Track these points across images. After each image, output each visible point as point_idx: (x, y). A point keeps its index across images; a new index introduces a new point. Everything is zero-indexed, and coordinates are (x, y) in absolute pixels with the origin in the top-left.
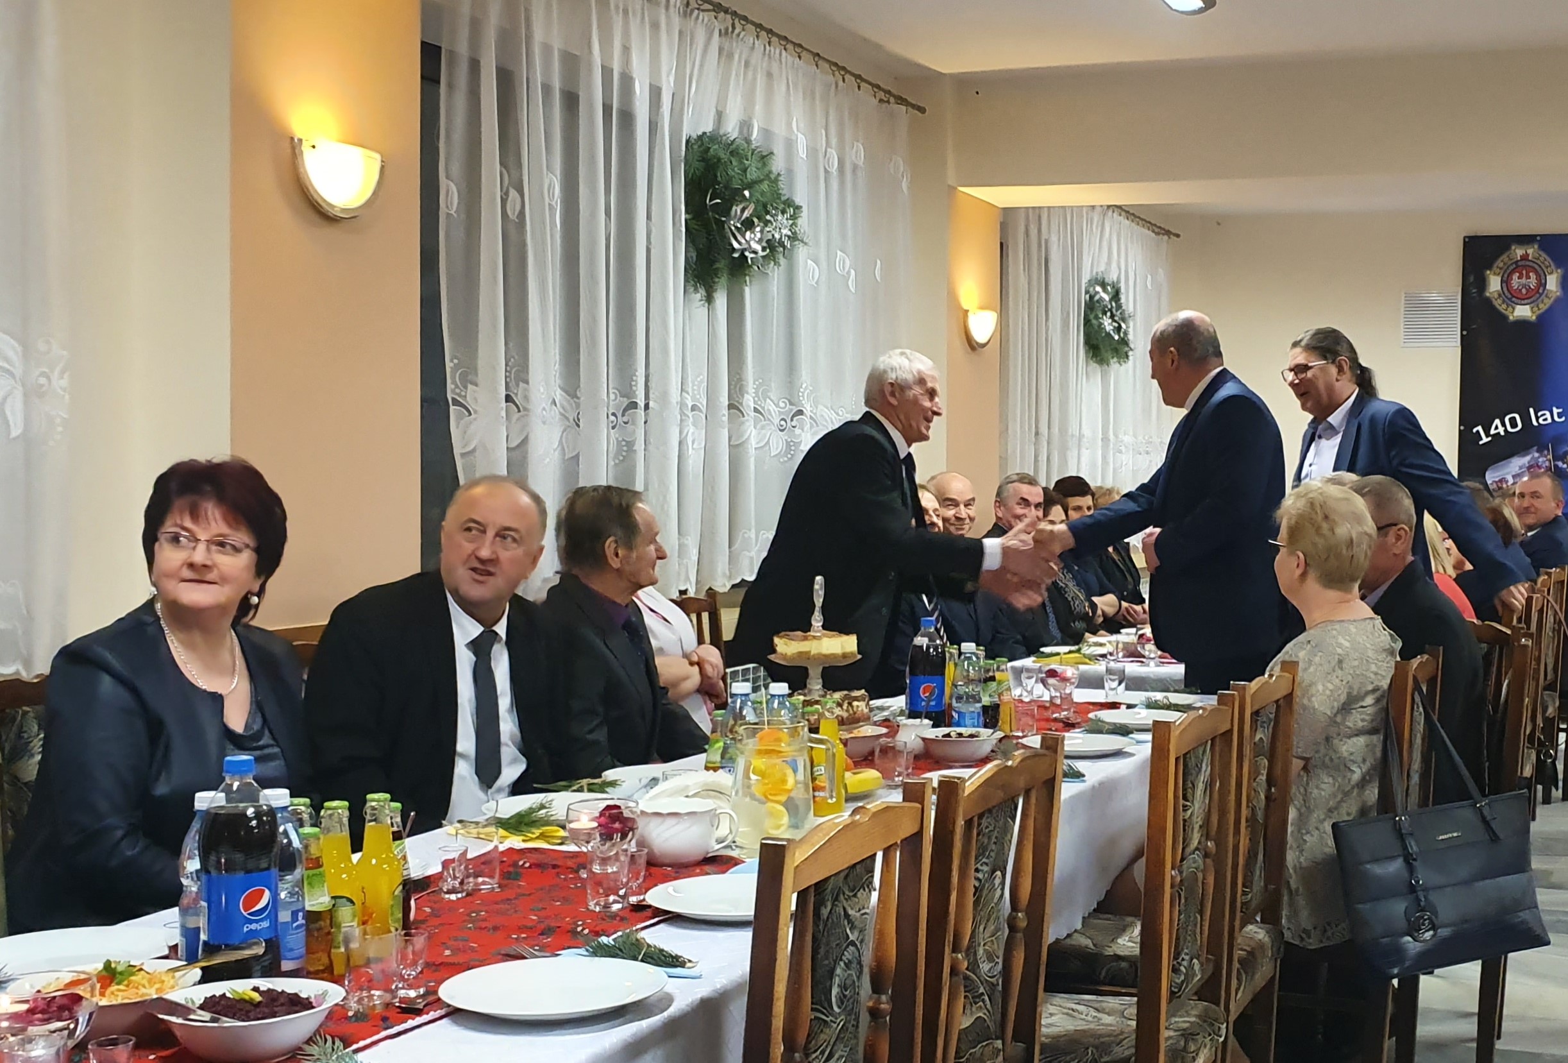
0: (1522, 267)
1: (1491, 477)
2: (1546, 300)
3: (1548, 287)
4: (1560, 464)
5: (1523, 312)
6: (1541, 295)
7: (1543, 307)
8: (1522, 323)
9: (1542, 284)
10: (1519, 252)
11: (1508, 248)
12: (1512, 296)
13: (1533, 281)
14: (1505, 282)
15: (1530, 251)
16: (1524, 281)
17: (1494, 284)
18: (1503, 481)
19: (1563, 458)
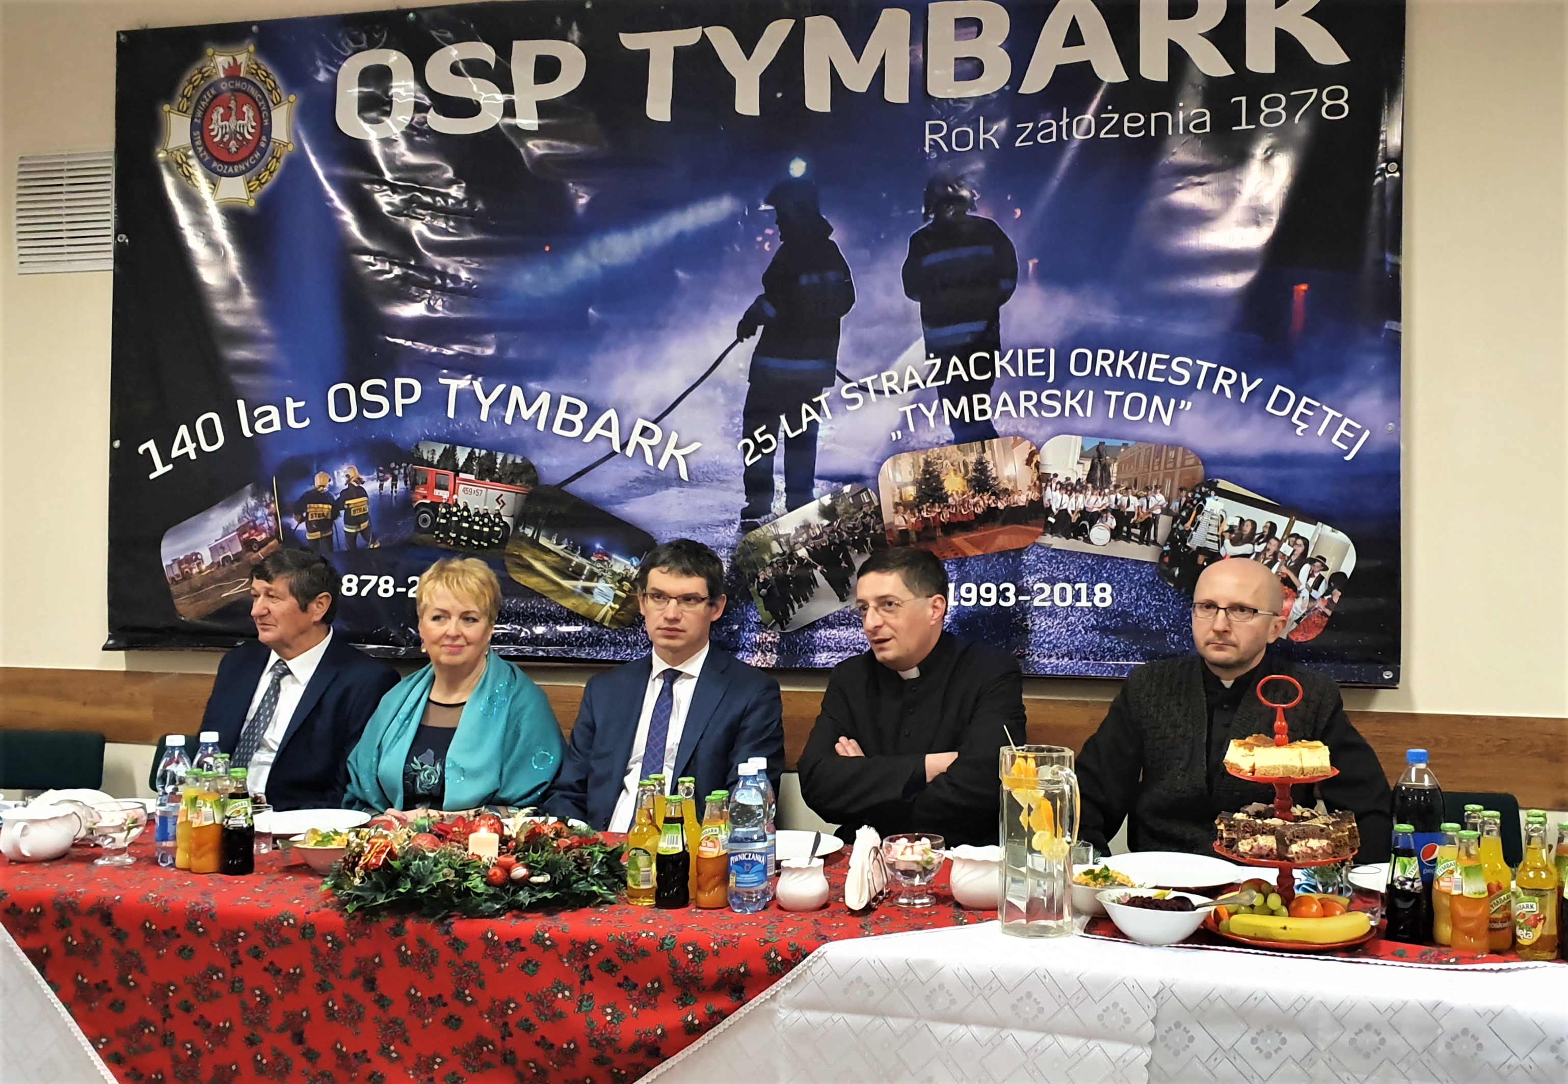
0: (231, 91)
1: (170, 552)
2: (273, 164)
3: (274, 135)
4: (293, 522)
5: (232, 191)
6: (263, 152)
7: (269, 180)
9: (264, 129)
10: (221, 61)
11: (201, 54)
12: (215, 160)
13: (248, 124)
14: (199, 128)
15: (242, 58)
16: (233, 124)
17: (178, 131)
18: (193, 559)
19: (299, 509)
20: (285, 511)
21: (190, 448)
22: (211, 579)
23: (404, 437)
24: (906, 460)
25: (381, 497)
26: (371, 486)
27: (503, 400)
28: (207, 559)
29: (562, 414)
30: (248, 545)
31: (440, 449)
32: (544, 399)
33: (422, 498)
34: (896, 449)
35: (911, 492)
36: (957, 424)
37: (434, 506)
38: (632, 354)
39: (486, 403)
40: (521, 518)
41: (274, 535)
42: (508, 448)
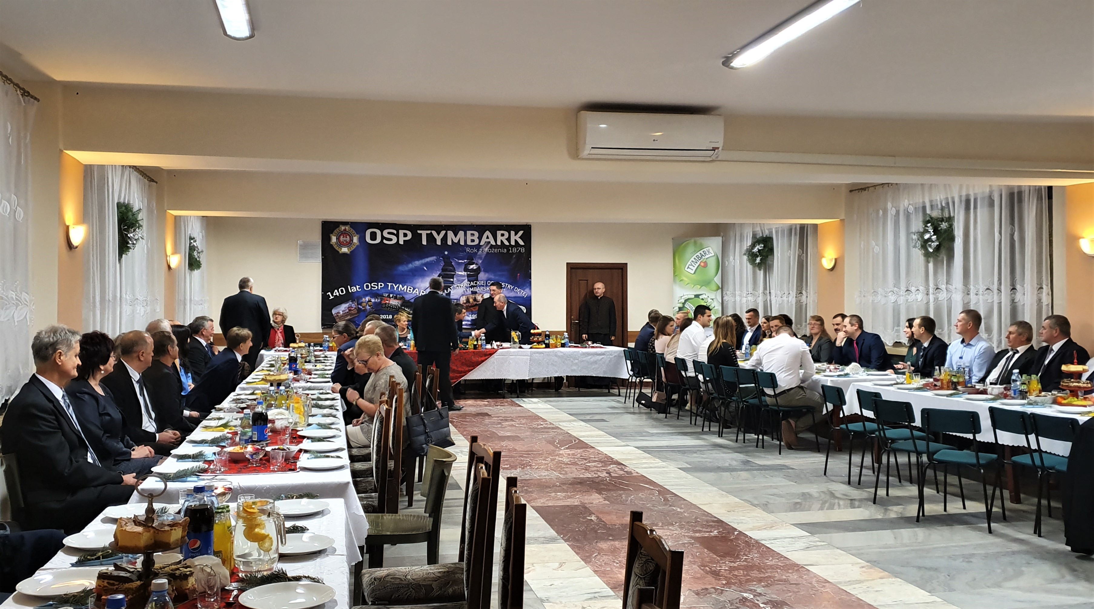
0: (344, 233)
1: (334, 312)
2: (353, 246)
3: (354, 241)
4: (360, 306)
5: (345, 250)
6: (351, 244)
7: (352, 249)
8: (344, 254)
9: (352, 240)
10: (343, 228)
11: (339, 227)
12: (341, 244)
13: (348, 239)
14: (338, 239)
15: (347, 228)
16: (345, 239)
17: (334, 239)
18: (339, 313)
19: (361, 304)
20: (358, 304)
21: (338, 294)
22: (342, 316)
23: (380, 292)
24: (464, 297)
25: (375, 302)
26: (373, 300)
27: (398, 287)
28: (341, 313)
29: (408, 289)
30: (350, 310)
31: (387, 295)
32: (405, 287)
33: (383, 302)
34: (463, 295)
35: (465, 301)
36: (472, 291)
37: (386, 304)
38: (420, 280)
39: (395, 287)
40: (402, 305)
41: (355, 308)
42: (399, 295)
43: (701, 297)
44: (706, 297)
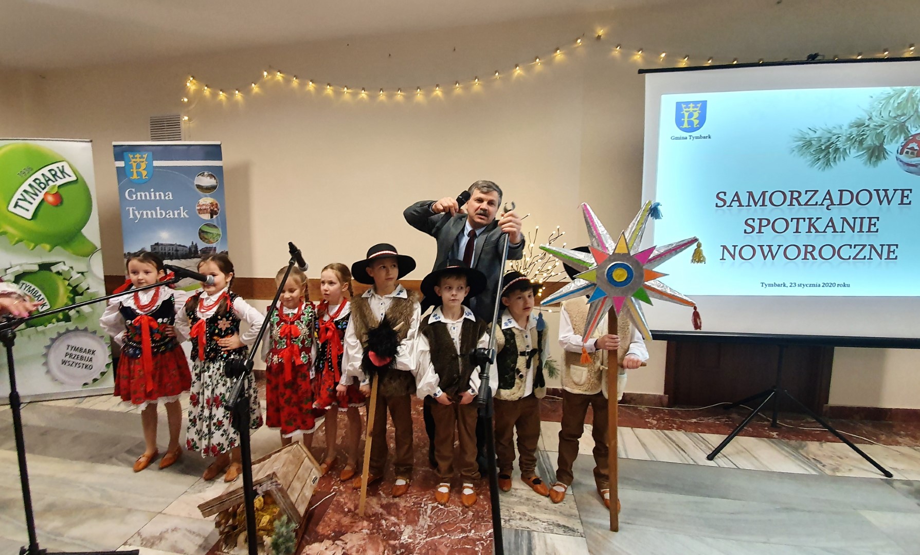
43: (54, 269)
44: (66, 268)
